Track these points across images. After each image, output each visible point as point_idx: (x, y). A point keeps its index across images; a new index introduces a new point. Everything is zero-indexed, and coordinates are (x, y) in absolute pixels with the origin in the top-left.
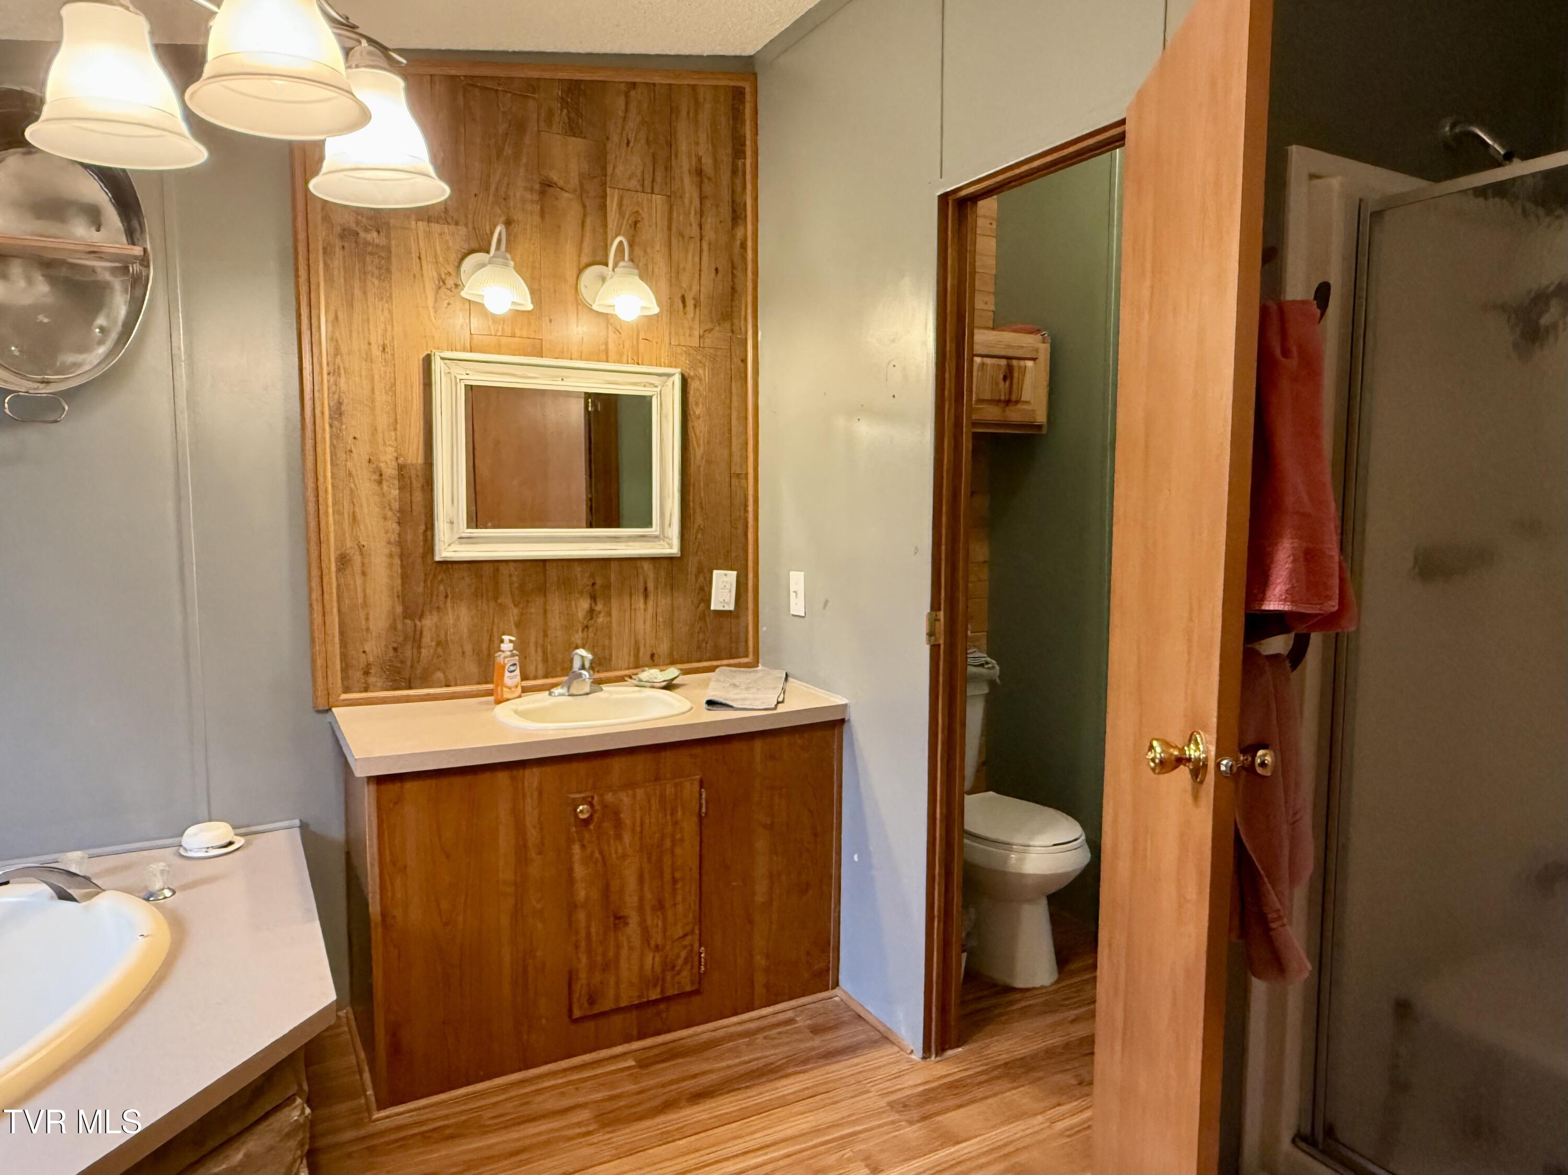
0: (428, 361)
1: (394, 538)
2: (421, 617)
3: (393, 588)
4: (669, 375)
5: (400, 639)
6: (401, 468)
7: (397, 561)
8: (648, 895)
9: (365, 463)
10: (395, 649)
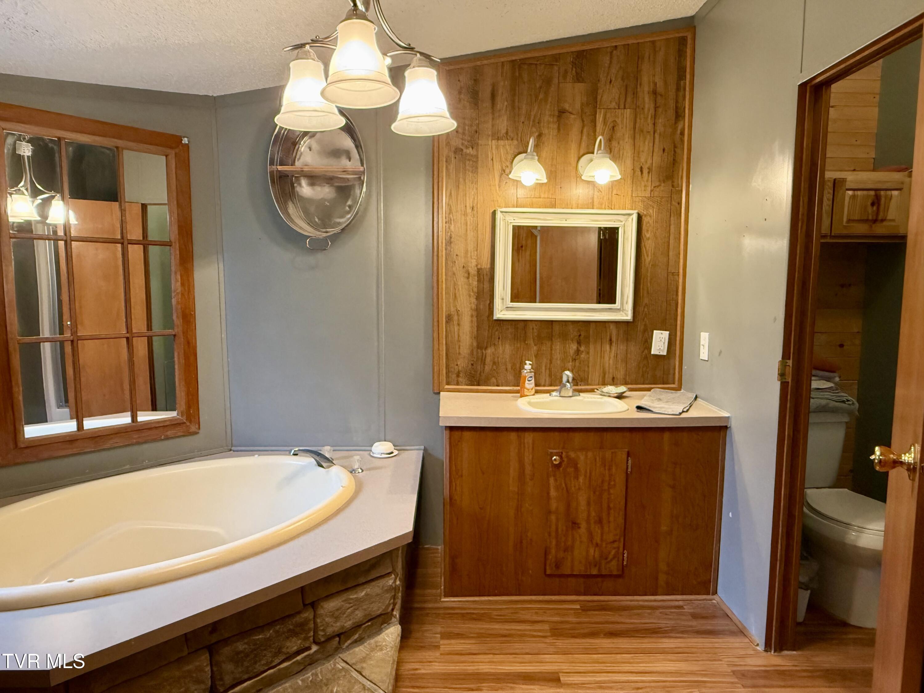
0: (494, 213)
1: (474, 306)
2: (486, 348)
3: (473, 332)
4: (630, 215)
5: (475, 360)
6: (479, 271)
7: (475, 319)
8: (593, 514)
9: (461, 268)
10: (472, 365)
